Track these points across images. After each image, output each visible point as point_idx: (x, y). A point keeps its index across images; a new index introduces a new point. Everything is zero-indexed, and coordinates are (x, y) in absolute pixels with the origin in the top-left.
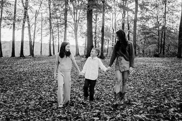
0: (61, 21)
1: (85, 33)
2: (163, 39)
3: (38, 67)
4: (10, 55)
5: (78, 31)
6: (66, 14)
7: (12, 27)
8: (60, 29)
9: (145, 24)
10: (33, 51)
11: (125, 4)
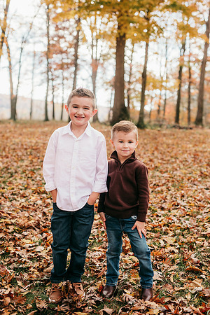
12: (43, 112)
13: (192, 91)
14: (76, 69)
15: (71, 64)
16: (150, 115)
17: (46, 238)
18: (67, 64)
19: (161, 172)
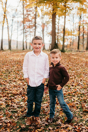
12: (22, 46)
13: (84, 36)
14: (35, 28)
15: (33, 26)
16: (67, 46)
17: (24, 99)
18: (32, 26)
19: (72, 70)
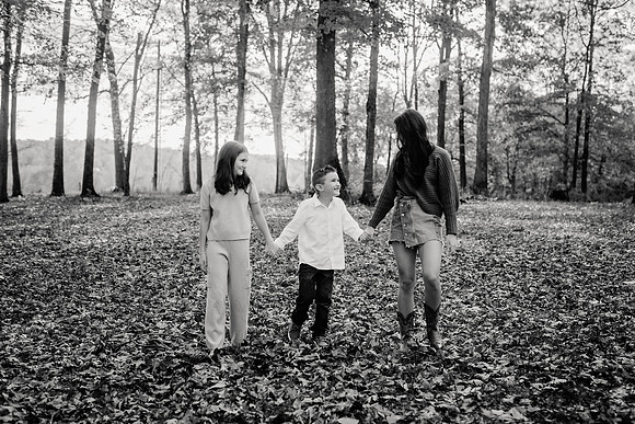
0: (224, 72)
1: (307, 114)
2: (582, 138)
3: (143, 234)
4: (47, 189)
5: (284, 107)
6: (242, 48)
7: (56, 91)
8: (222, 100)
9: (520, 83)
10: (128, 175)
11: (451, 13)
14: (241, 92)
